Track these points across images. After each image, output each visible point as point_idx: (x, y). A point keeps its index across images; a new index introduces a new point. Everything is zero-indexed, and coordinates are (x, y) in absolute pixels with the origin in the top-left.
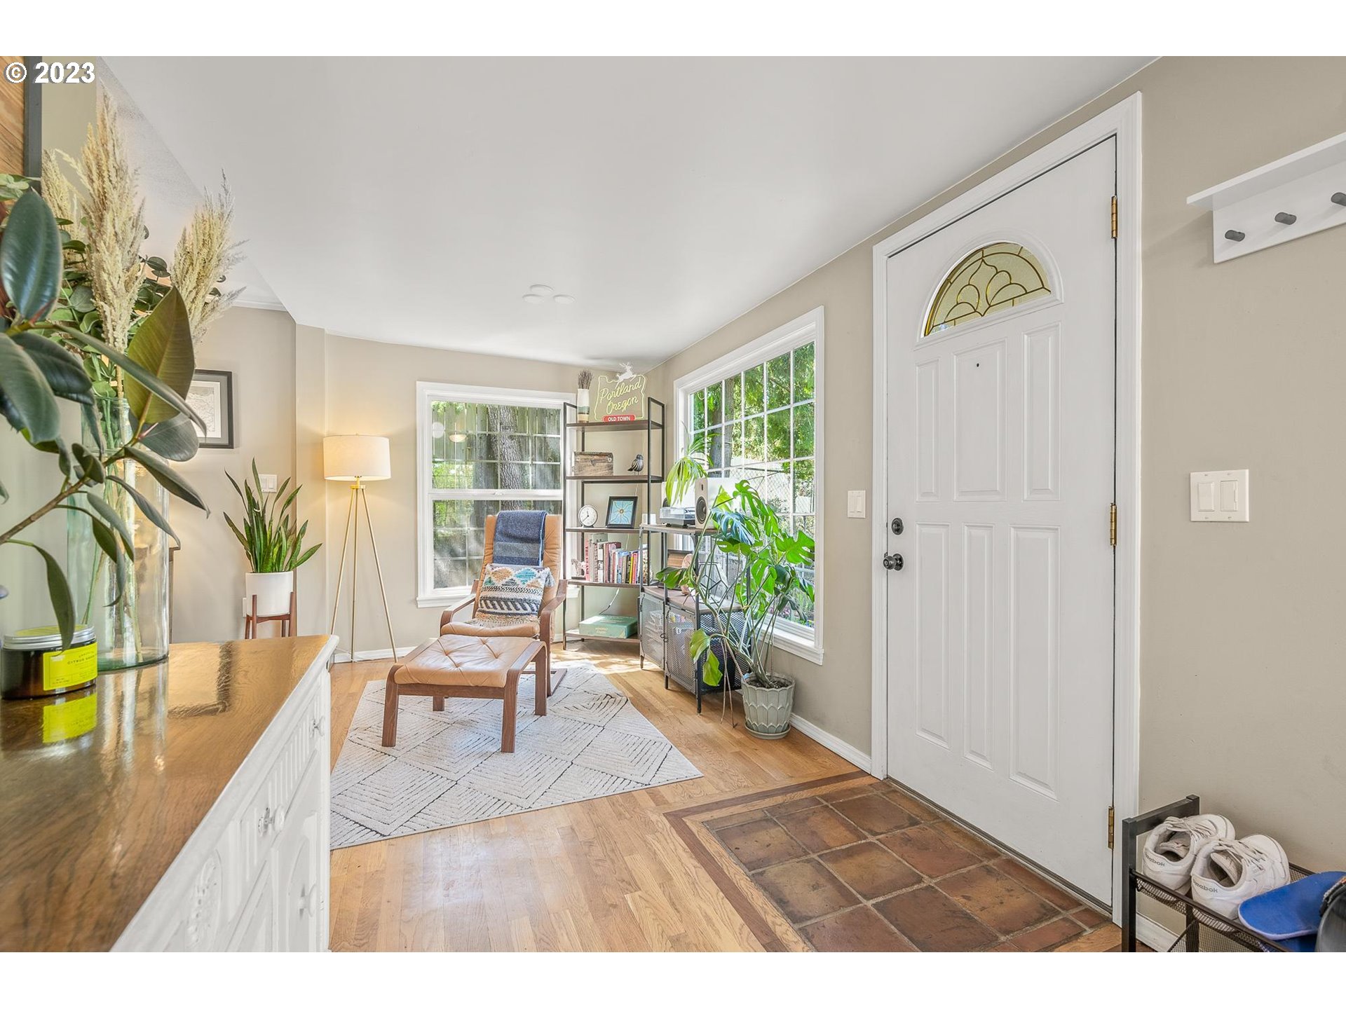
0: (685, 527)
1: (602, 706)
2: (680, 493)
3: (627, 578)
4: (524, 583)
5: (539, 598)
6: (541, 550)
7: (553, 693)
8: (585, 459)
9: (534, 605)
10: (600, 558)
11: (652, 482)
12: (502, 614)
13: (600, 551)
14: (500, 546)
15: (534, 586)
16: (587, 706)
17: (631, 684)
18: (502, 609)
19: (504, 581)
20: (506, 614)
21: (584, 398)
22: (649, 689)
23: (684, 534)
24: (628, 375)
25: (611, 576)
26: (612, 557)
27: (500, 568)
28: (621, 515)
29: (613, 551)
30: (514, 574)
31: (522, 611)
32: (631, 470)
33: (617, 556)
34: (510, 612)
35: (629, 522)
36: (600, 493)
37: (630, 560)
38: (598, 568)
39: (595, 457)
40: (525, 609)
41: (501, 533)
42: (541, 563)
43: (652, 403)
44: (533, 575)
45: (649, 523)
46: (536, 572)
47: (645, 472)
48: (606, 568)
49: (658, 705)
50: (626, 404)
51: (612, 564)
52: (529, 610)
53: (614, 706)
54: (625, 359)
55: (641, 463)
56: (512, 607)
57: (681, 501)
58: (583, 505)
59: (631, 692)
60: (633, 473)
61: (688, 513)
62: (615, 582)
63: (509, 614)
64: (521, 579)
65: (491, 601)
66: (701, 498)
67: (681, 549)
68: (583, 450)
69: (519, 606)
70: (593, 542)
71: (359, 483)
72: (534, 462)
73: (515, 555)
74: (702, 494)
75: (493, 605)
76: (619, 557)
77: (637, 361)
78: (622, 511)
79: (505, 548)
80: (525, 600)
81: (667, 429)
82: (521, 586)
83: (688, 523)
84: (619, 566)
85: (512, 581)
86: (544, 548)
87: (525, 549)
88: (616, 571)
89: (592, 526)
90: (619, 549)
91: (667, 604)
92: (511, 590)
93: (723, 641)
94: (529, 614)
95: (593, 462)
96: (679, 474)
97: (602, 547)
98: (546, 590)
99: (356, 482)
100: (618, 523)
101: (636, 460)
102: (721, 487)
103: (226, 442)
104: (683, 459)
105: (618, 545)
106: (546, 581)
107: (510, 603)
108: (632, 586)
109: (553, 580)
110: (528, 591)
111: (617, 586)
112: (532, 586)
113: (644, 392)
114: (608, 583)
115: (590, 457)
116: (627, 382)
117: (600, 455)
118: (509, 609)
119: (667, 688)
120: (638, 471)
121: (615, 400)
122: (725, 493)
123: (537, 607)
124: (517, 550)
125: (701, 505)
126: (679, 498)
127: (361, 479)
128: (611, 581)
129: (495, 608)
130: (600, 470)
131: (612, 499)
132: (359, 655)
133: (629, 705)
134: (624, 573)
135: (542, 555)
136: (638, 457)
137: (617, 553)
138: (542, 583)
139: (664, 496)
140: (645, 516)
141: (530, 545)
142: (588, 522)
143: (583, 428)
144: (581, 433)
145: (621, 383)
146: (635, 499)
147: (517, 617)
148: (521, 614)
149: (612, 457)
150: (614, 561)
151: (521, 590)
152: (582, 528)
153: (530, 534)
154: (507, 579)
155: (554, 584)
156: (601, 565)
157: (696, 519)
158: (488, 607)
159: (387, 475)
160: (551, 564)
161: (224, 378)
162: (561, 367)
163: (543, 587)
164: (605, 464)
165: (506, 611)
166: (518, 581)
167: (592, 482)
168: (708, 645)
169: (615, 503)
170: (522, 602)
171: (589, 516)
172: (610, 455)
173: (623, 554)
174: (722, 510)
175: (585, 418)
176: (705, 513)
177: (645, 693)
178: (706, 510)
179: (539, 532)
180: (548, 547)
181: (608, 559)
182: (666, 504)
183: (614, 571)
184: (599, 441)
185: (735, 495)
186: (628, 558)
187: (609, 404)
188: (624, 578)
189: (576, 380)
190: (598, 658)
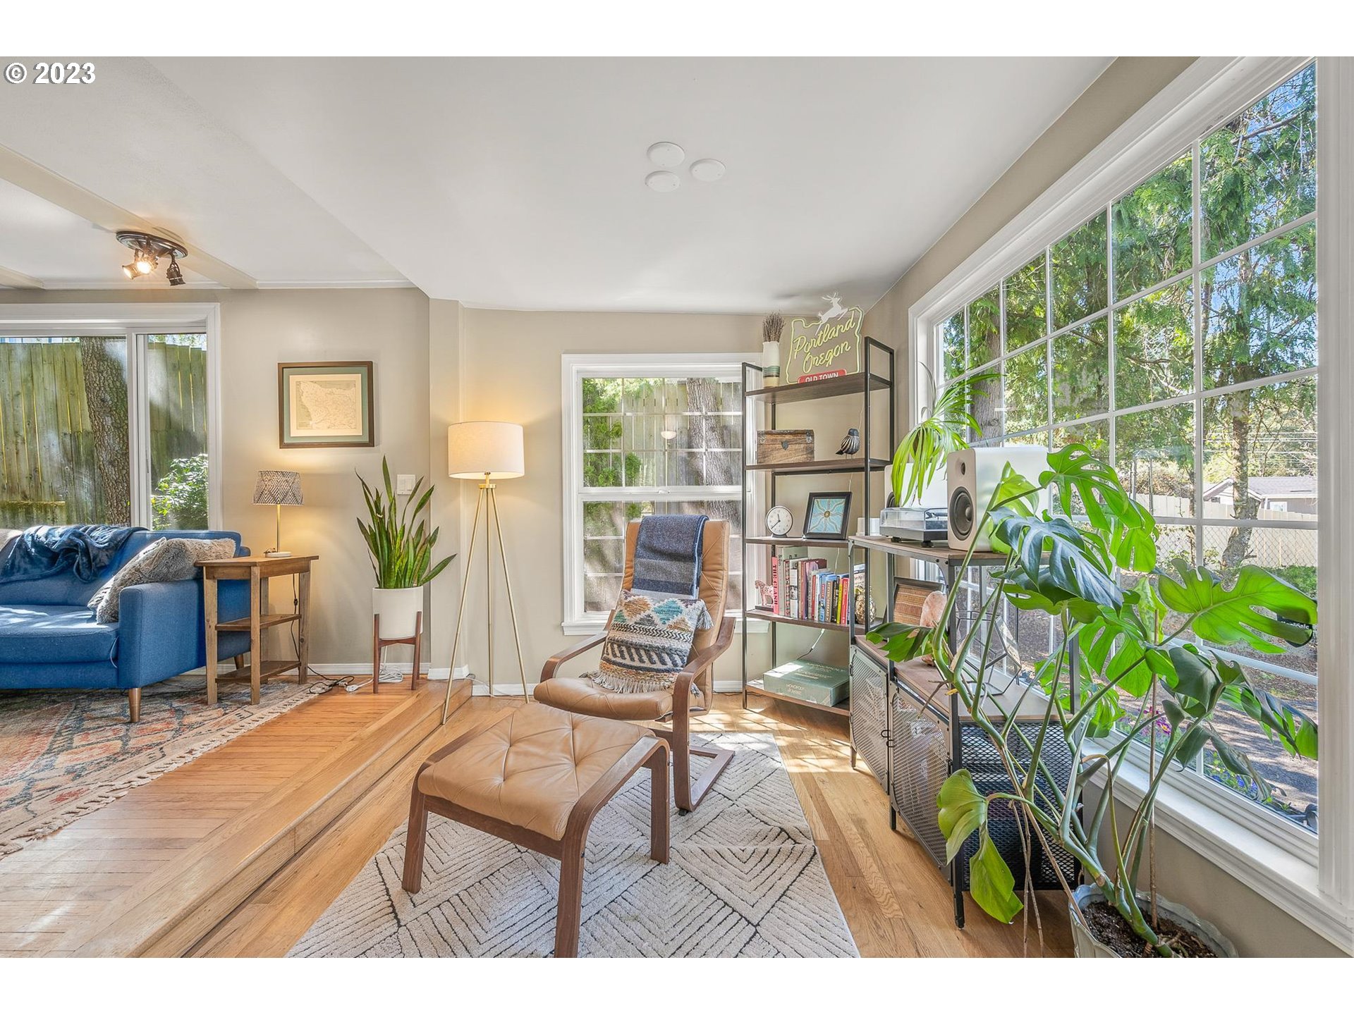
0: (927, 544)
1: (767, 860)
2: (918, 485)
3: (832, 615)
4: (664, 623)
5: (686, 647)
6: (696, 572)
7: (698, 804)
8: (772, 440)
9: (677, 658)
10: (794, 582)
11: (873, 469)
12: (631, 667)
13: (794, 573)
14: (642, 564)
15: (678, 628)
16: (740, 854)
17: (830, 803)
18: (632, 659)
19: (638, 617)
20: (637, 668)
21: (771, 355)
22: (859, 823)
23: (927, 559)
24: (836, 310)
25: (810, 609)
26: (811, 582)
27: (636, 597)
28: (827, 519)
29: (813, 573)
30: (652, 607)
31: (659, 666)
32: (840, 453)
33: (818, 581)
34: (642, 665)
35: (838, 531)
36: (798, 488)
37: (838, 588)
38: (791, 596)
39: (787, 437)
40: (663, 663)
41: (643, 546)
42: (696, 591)
43: (872, 347)
44: (679, 611)
45: (866, 534)
46: (682, 605)
47: (860, 455)
48: (802, 596)
49: (875, 880)
50: (831, 355)
51: (810, 591)
52: (670, 665)
53: (789, 863)
54: (828, 291)
55: (856, 441)
56: (645, 658)
57: (920, 497)
58: (773, 505)
59: (828, 829)
60: (843, 457)
61: (934, 519)
62: (816, 619)
63: (640, 668)
64: (662, 616)
65: (619, 646)
66: (960, 491)
67: (922, 578)
68: (774, 428)
69: (655, 657)
70: (783, 558)
71: (488, 481)
72: (709, 450)
73: (661, 577)
74: (962, 482)
75: (621, 652)
76: (821, 581)
77: (848, 290)
78: (827, 514)
79: (648, 568)
80: (664, 648)
81: (900, 388)
82: (660, 626)
83: (931, 539)
84: (821, 596)
85: (649, 620)
86: (702, 568)
87: (674, 568)
88: (817, 603)
89: (785, 536)
90: (823, 571)
91: (893, 680)
92: (647, 632)
93: (1020, 809)
94: (668, 671)
95: (785, 445)
96: (915, 451)
97: (796, 566)
98: (699, 634)
99: (484, 481)
100: (822, 532)
101: (847, 437)
102: (1008, 465)
103: (366, 440)
104: (923, 424)
105: (822, 564)
106: (699, 620)
107: (642, 652)
108: (841, 629)
109: (710, 618)
110: (670, 636)
111: (819, 626)
112: (675, 627)
113: (861, 332)
114: (805, 620)
115: (779, 437)
116: (833, 322)
117: (795, 433)
118: (641, 661)
119: (894, 827)
120: (851, 453)
121: (816, 351)
122: (1020, 478)
123: (682, 660)
124: (665, 572)
125: (961, 505)
126: (915, 491)
127: (491, 477)
128: (810, 617)
129: (623, 657)
130: (794, 455)
131: (813, 496)
132: (499, 689)
133: (817, 868)
134: (829, 607)
135: (698, 580)
136: (851, 433)
137: (818, 576)
138: (692, 625)
139: (888, 490)
140: (861, 521)
141: (682, 564)
142: (778, 530)
143: (774, 397)
144: (770, 406)
145: (824, 325)
146: (847, 496)
147: (652, 674)
148: (658, 671)
149: (813, 436)
150: (814, 589)
151: (659, 633)
152: (771, 538)
153: (681, 547)
154: (643, 615)
155: (713, 626)
156: (795, 593)
157: (950, 530)
158: (615, 655)
159: (520, 472)
160: (709, 593)
161: (365, 369)
162: (742, 318)
163: (693, 629)
164: (802, 446)
165: (637, 663)
166: (657, 618)
167: (786, 473)
168: (983, 819)
169: (817, 502)
170: (660, 651)
171: (780, 521)
172: (810, 433)
173: (827, 578)
174: (1013, 516)
175: (773, 382)
176: (970, 518)
177: (851, 832)
178: (971, 513)
179: (694, 546)
180: (707, 567)
181: (805, 584)
182: (893, 502)
183: (813, 602)
184: (794, 415)
185: (1045, 480)
186: (835, 585)
187: (807, 359)
188: (828, 613)
189: (759, 330)
190: (788, 734)
